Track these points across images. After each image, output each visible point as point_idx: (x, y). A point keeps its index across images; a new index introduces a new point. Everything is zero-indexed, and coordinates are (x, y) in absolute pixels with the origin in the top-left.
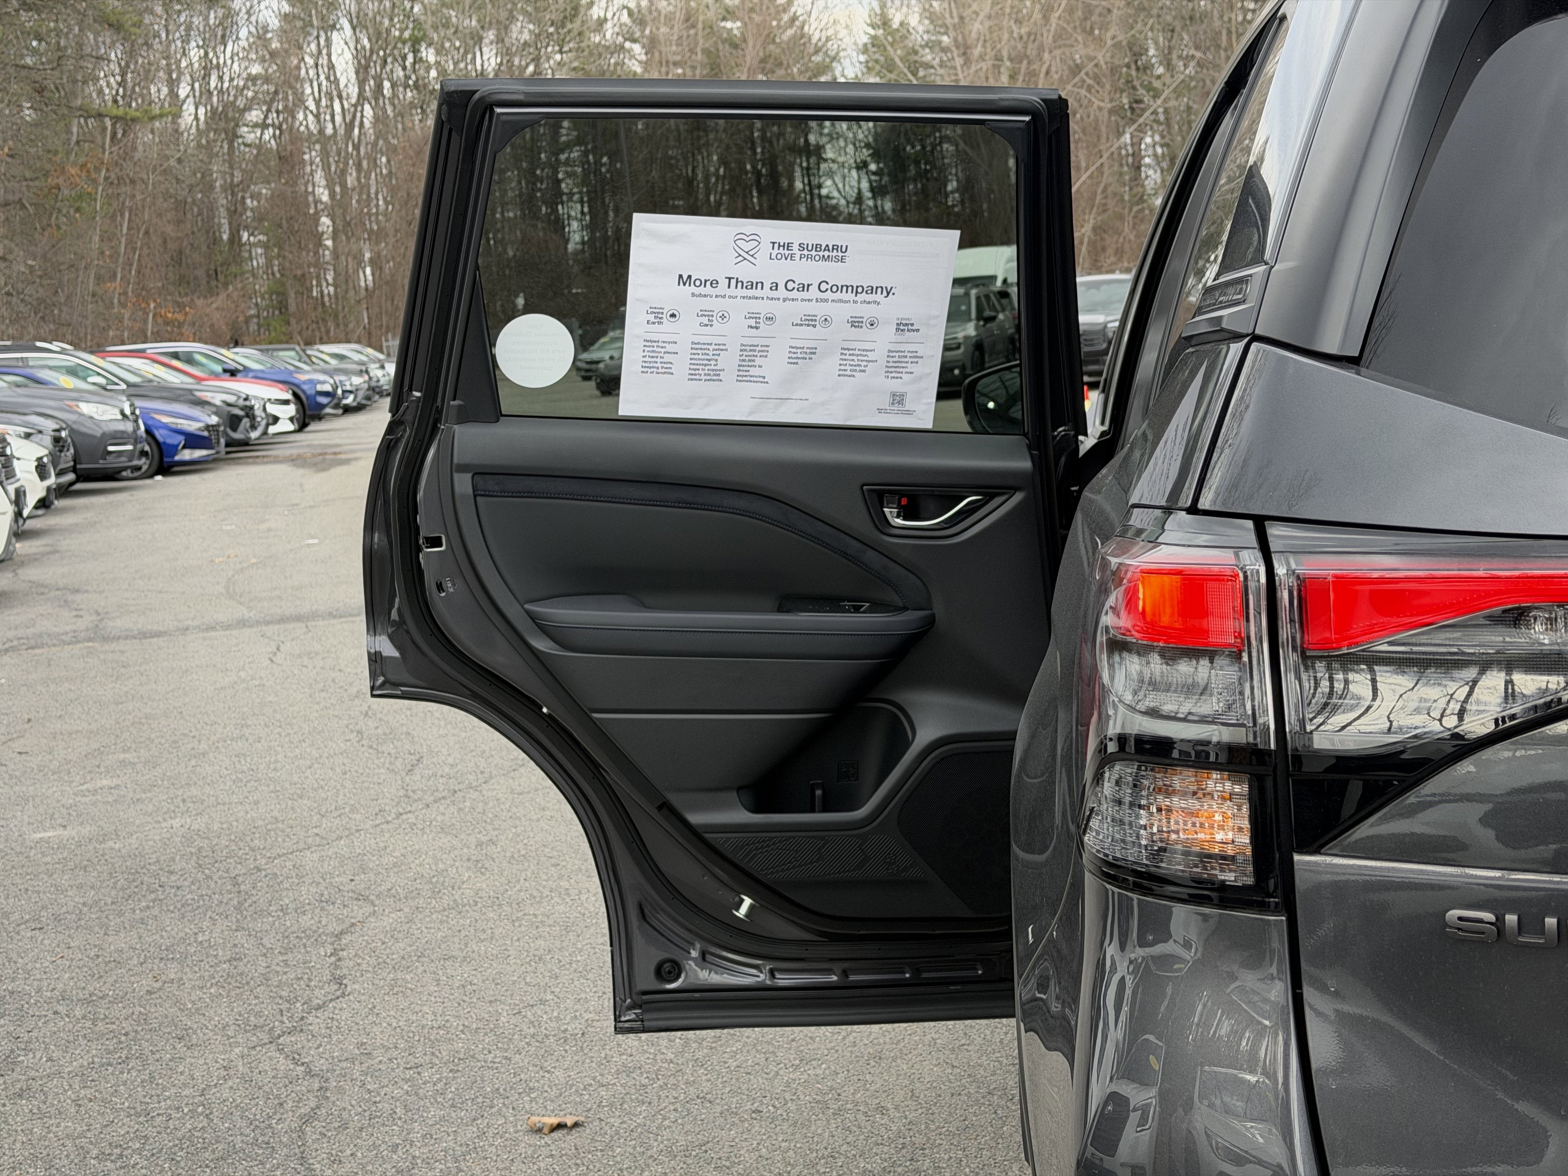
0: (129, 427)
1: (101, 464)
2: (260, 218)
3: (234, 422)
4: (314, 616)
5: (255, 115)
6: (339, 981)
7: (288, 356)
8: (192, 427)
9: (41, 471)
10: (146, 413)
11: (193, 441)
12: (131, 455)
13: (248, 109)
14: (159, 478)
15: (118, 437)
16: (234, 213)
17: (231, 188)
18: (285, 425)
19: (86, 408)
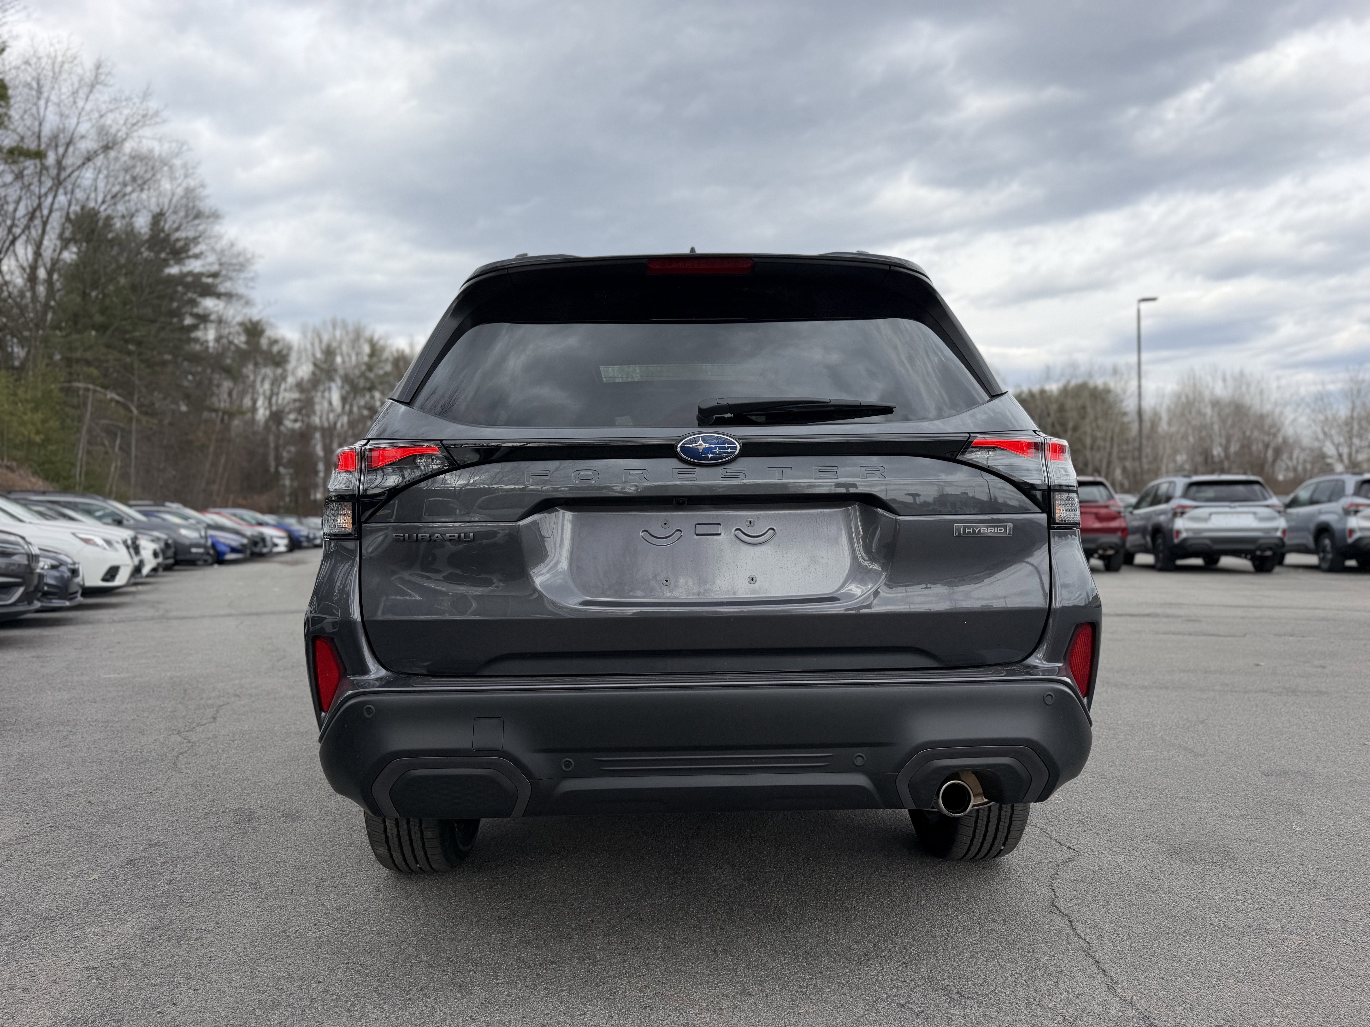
0: (203, 541)
1: (188, 557)
2: (290, 461)
3: (255, 543)
4: (264, 613)
5: (292, 416)
6: (214, 718)
7: (291, 521)
8: (234, 544)
9: (156, 555)
10: (212, 536)
11: (234, 550)
12: (202, 554)
13: (289, 413)
14: (216, 566)
15: (197, 545)
16: (278, 459)
17: (277, 448)
18: (282, 548)
19: (183, 532)
